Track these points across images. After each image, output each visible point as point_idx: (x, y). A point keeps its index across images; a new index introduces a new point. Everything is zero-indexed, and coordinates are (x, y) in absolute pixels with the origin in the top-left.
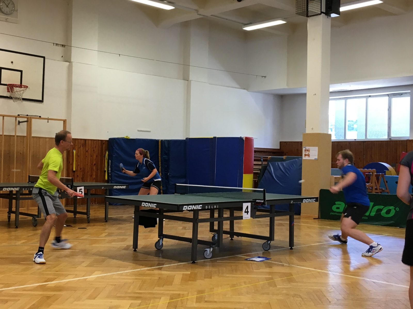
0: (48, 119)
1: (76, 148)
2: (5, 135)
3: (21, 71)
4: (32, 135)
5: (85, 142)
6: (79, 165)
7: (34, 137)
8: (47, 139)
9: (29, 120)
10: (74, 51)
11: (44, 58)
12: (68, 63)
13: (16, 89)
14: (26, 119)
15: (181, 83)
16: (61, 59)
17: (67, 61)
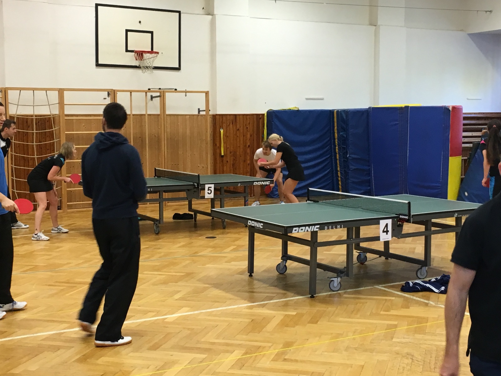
0: (186, 92)
3: (152, 33)
5: (236, 118)
6: (228, 148)
7: (169, 115)
8: (188, 117)
9: (162, 94)
10: (216, 2)
11: (179, 12)
12: (210, 17)
13: (146, 56)
16: (202, 12)
17: (210, 14)
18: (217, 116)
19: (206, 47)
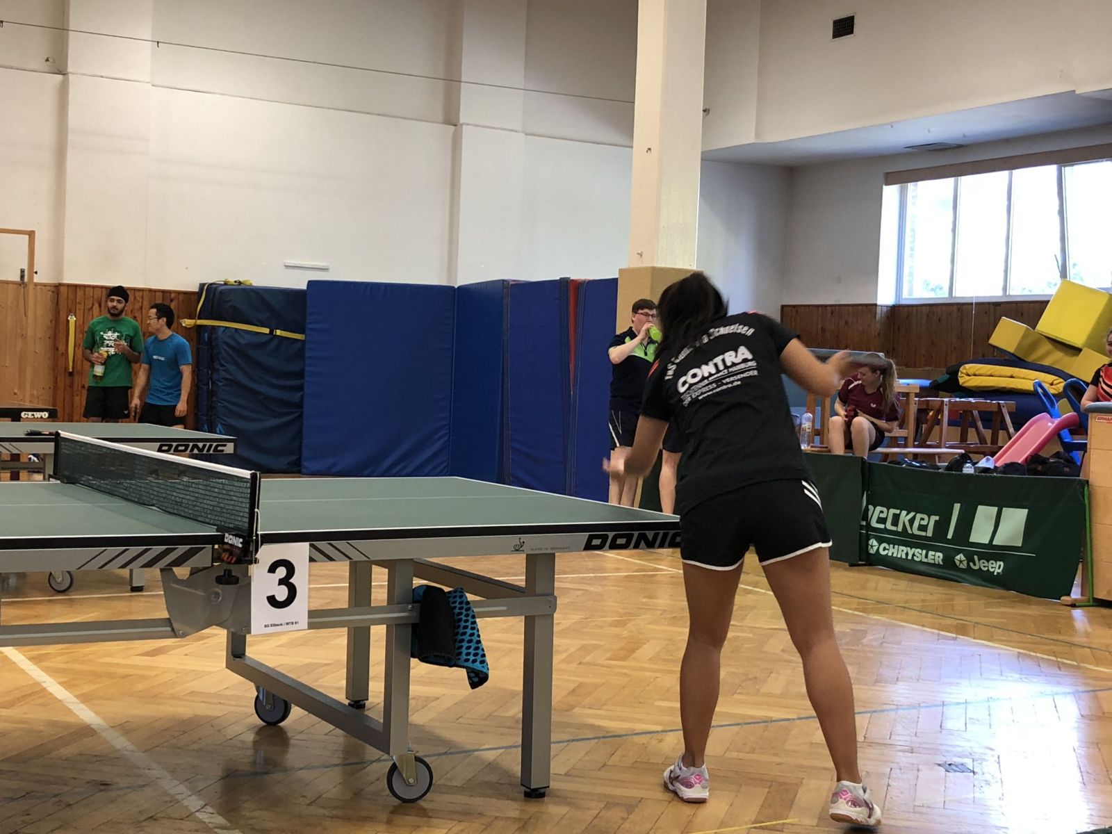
1: (79, 311)
10: (73, 43)
12: (59, 77)
17: (61, 71)
18: (62, 289)
19: (47, 135)
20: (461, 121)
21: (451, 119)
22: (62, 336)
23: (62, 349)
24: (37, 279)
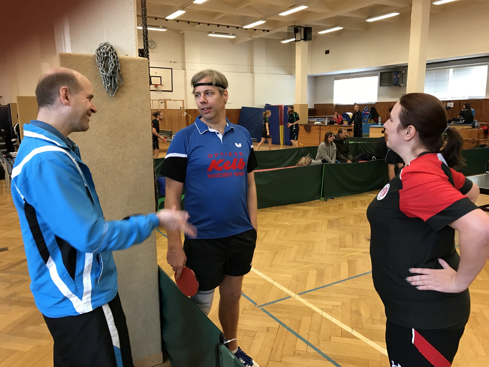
0: (175, 100)
1: (191, 114)
2: (154, 109)
3: (161, 77)
4: (167, 108)
5: (195, 111)
7: (167, 109)
8: (176, 110)
9: (165, 101)
10: (187, 64)
11: (172, 69)
12: (184, 70)
13: (159, 86)
14: (164, 101)
15: (250, 75)
16: (181, 68)
17: (184, 69)
18: (188, 110)
19: (183, 82)
20: (254, 72)
21: (252, 72)
22: (188, 119)
23: (188, 121)
24: (185, 109)
